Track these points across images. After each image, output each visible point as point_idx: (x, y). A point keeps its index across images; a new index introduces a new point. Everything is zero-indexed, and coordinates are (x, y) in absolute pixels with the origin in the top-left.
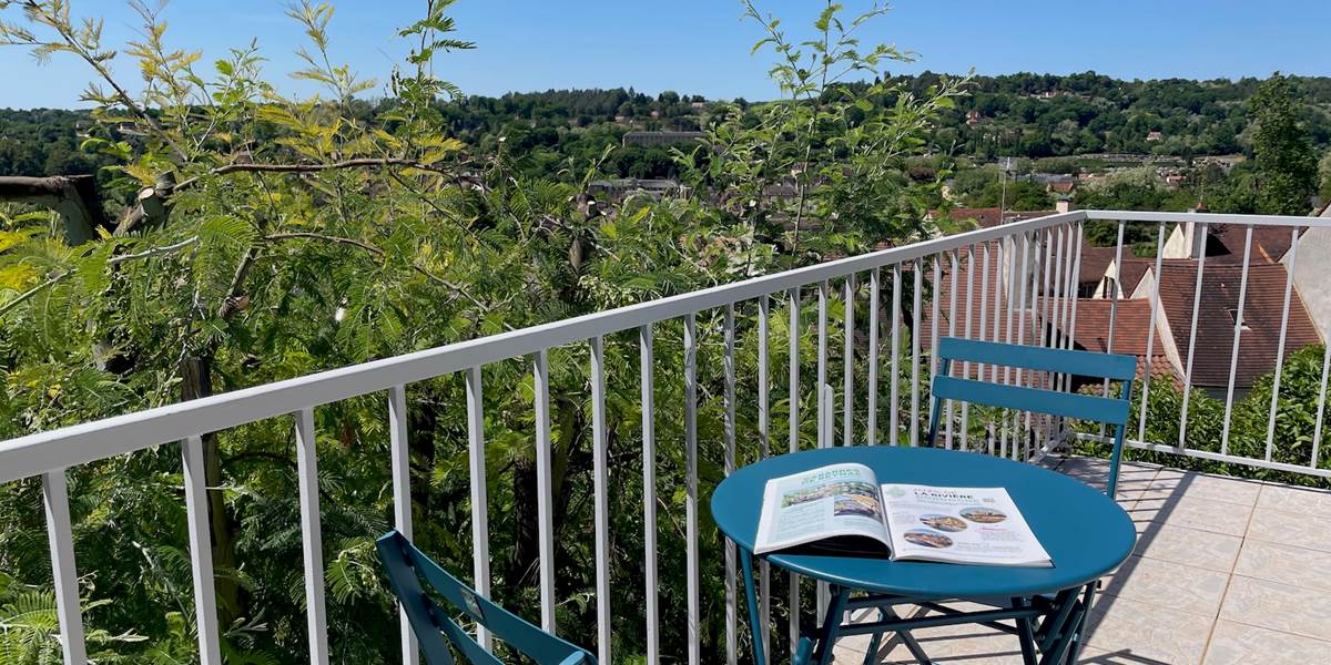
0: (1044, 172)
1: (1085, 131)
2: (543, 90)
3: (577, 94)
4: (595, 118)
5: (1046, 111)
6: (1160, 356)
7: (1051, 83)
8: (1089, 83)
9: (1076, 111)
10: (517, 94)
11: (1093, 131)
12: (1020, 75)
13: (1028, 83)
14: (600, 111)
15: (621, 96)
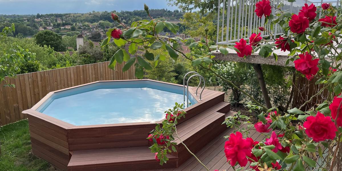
3: (153, 10)
4: (157, 17)
14: (158, 15)
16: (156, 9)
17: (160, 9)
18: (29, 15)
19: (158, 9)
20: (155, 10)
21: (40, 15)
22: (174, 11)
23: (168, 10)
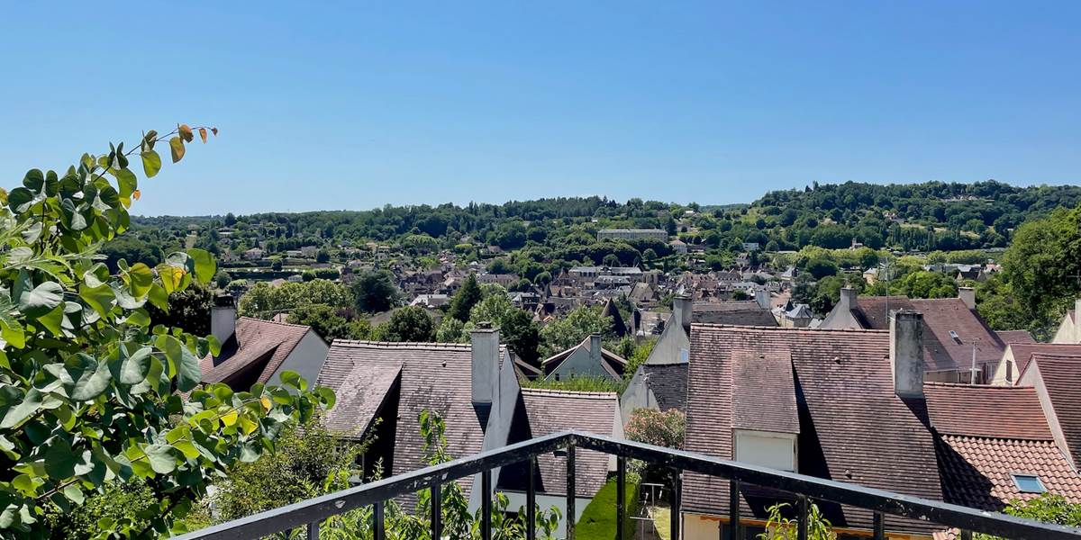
0: (954, 262)
1: (992, 229)
2: (536, 199)
3: (562, 201)
4: (575, 219)
5: (955, 212)
6: (1049, 442)
7: (958, 189)
8: (992, 190)
9: (980, 211)
10: (515, 202)
11: (997, 228)
12: (931, 183)
13: (939, 190)
14: (578, 214)
15: (597, 203)
16: (574, 196)
17: (585, 197)
18: (207, 217)
19: (579, 197)
20: (571, 199)
21: (234, 218)
22: (629, 203)
23: (609, 199)
